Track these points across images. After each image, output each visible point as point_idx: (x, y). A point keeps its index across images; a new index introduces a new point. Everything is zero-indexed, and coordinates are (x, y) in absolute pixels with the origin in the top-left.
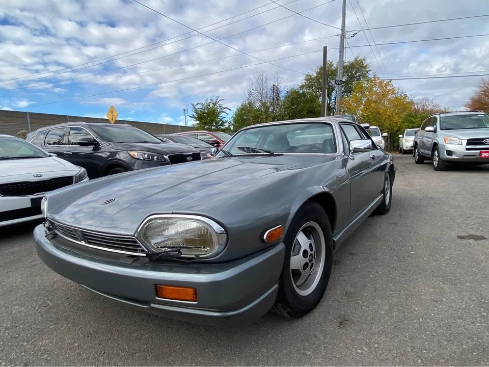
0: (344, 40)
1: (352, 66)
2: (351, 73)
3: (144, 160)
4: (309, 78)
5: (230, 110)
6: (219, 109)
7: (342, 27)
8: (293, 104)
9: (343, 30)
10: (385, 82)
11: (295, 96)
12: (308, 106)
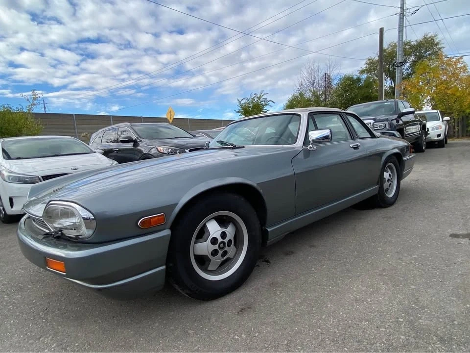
0: (403, 19)
1: (420, 45)
2: (420, 53)
3: (168, 154)
4: (371, 63)
5: (273, 102)
6: (263, 103)
7: (401, 4)
8: (346, 91)
9: (402, 8)
10: (454, 60)
11: (348, 82)
12: (363, 91)
